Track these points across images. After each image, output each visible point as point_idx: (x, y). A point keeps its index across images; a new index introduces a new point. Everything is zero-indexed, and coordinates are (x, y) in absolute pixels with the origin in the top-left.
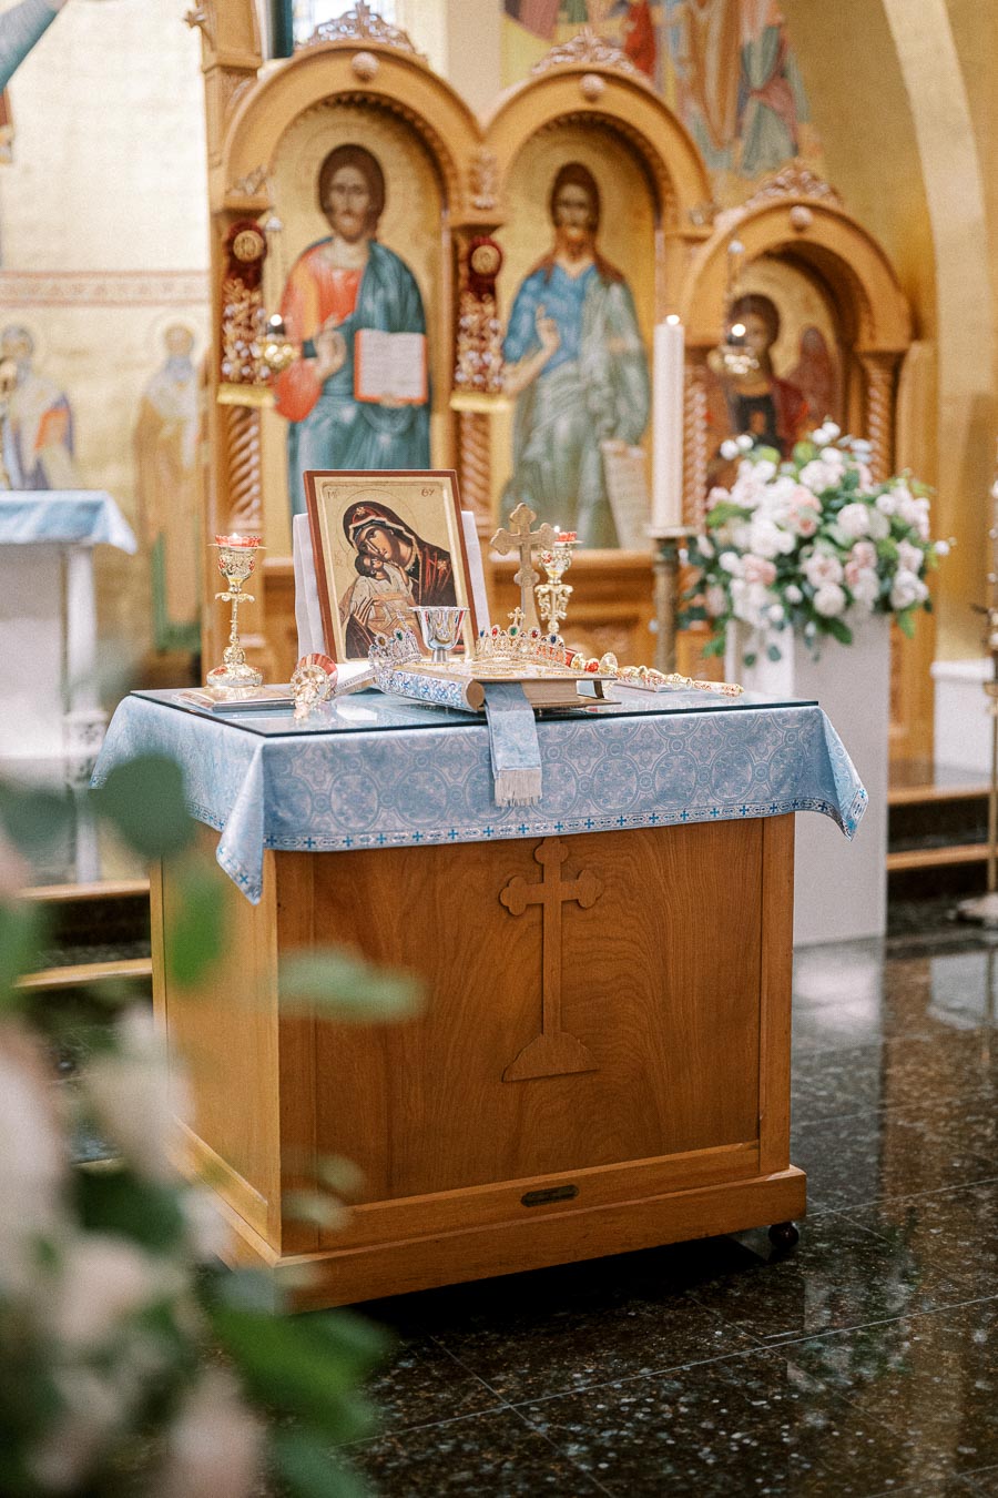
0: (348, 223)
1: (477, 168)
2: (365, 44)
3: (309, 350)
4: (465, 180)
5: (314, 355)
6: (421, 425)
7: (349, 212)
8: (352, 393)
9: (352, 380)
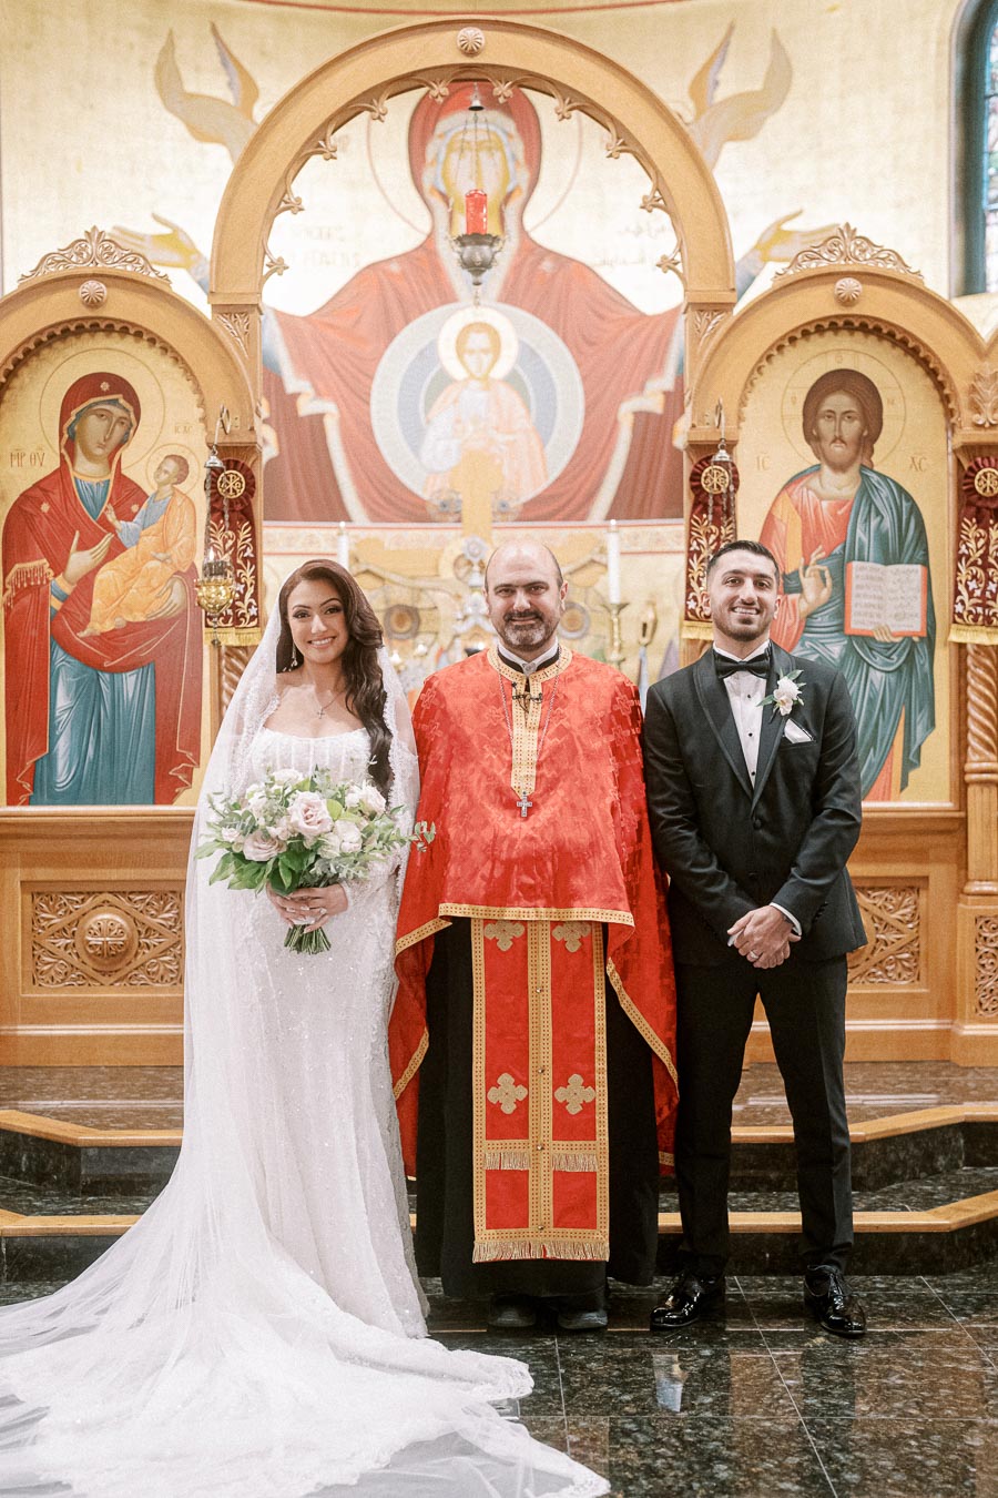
0: (838, 450)
1: (979, 385)
2: (852, 266)
3: (793, 584)
4: (963, 399)
5: (800, 589)
6: (921, 660)
7: (839, 439)
8: (841, 628)
9: (842, 614)
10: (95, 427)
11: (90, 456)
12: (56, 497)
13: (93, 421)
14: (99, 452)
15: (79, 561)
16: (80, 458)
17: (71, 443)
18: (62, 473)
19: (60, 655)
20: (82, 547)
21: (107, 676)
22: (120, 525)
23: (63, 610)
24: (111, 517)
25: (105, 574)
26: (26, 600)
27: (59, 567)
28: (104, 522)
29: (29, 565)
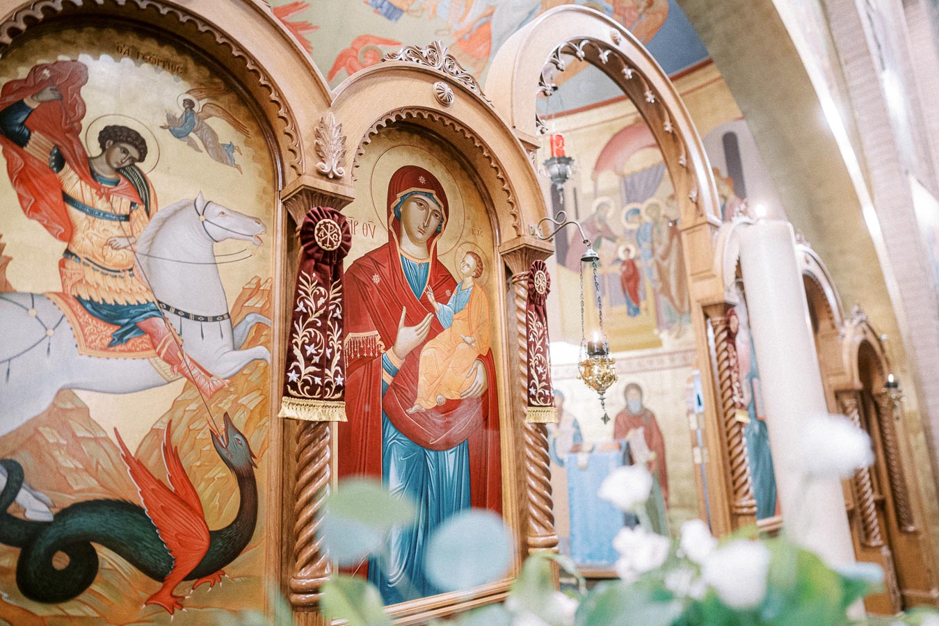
8: (756, 416)
9: (755, 408)
10: (415, 214)
11: (414, 239)
12: (386, 271)
13: (413, 206)
14: (419, 236)
15: (407, 336)
16: (405, 238)
17: (397, 223)
18: (390, 249)
19: (391, 431)
20: (410, 322)
21: (432, 453)
22: (438, 306)
23: (394, 385)
24: (431, 298)
25: (426, 352)
26: (360, 371)
27: (390, 341)
28: (425, 301)
29: (362, 335)
